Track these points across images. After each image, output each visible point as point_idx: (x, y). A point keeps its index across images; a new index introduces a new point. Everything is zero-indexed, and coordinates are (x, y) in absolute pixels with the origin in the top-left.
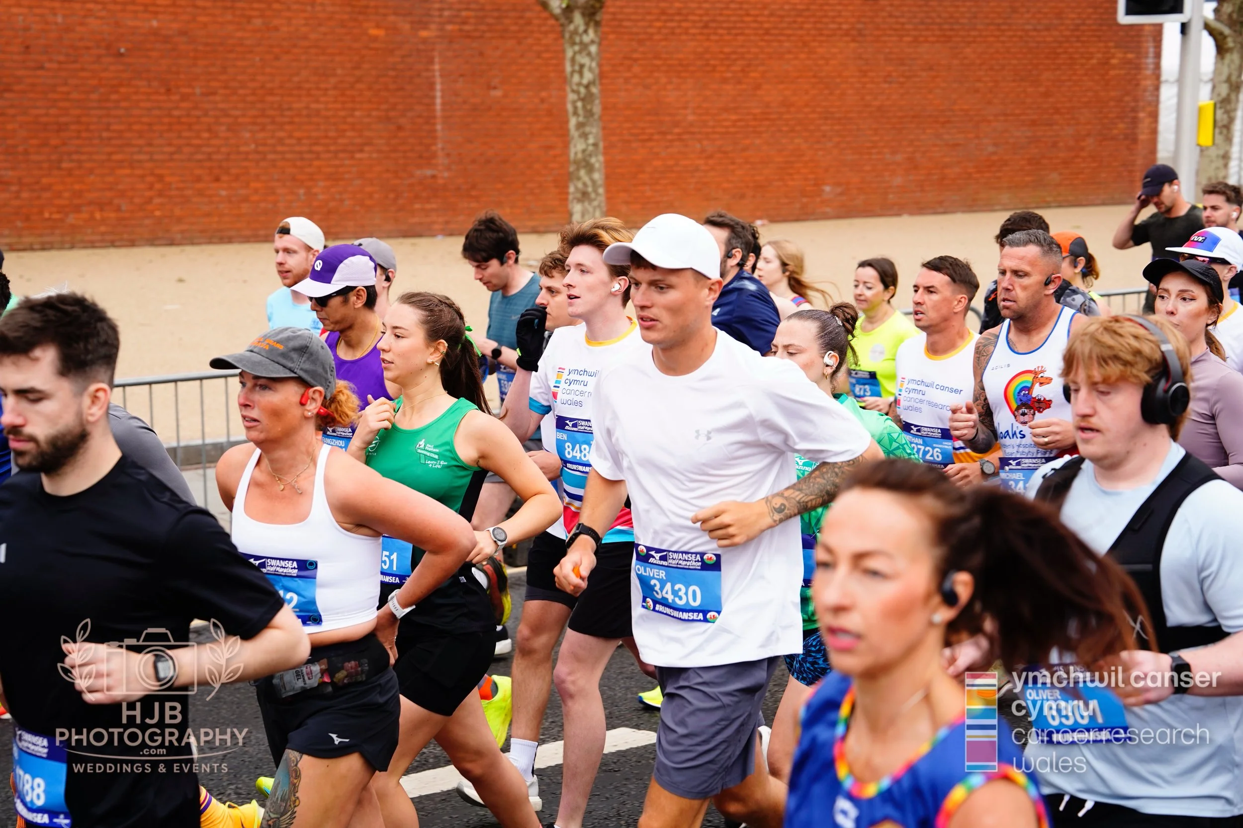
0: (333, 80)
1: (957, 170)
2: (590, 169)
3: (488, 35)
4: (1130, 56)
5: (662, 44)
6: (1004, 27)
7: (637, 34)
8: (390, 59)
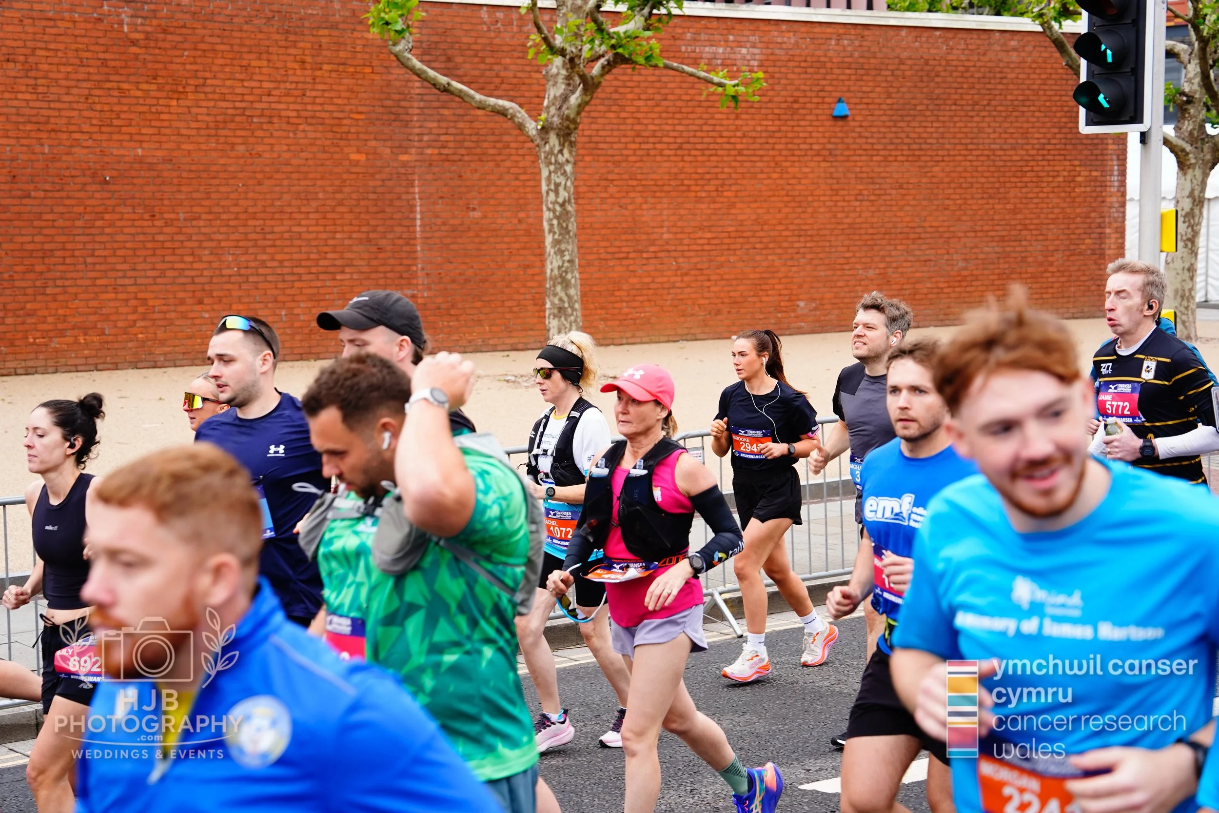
0: (314, 204)
1: (929, 285)
2: (566, 285)
3: (466, 158)
4: (1094, 174)
5: (638, 164)
6: (970, 147)
7: (613, 156)
8: (371, 183)
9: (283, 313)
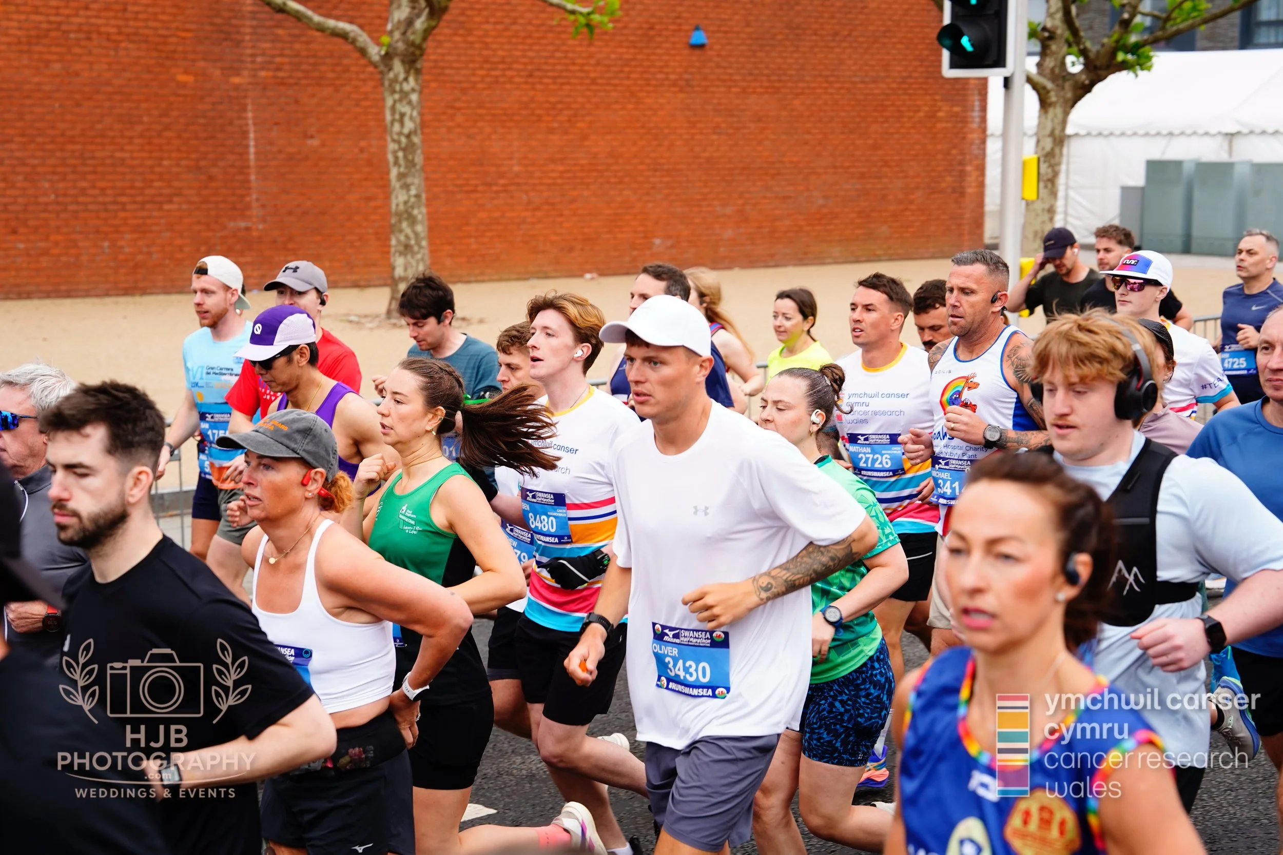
0: (139, 128)
1: (788, 223)
2: (413, 221)
3: (304, 82)
4: (956, 109)
5: (486, 92)
6: (831, 79)
7: (460, 82)
8: (200, 107)
9: (106, 244)
